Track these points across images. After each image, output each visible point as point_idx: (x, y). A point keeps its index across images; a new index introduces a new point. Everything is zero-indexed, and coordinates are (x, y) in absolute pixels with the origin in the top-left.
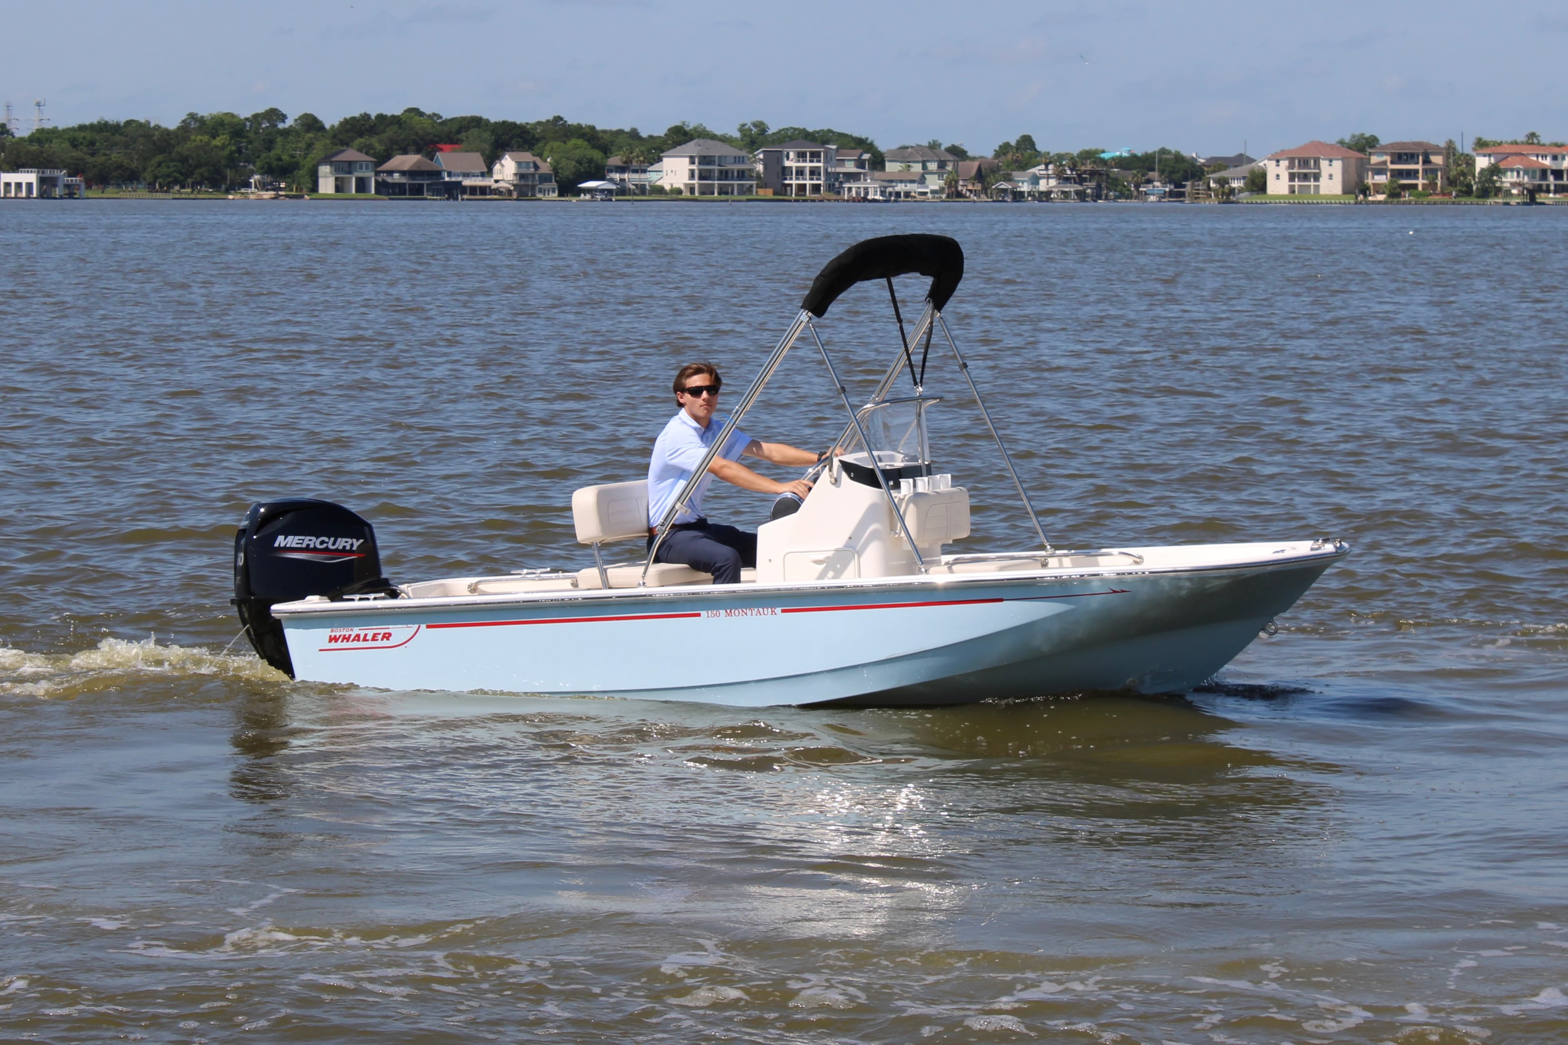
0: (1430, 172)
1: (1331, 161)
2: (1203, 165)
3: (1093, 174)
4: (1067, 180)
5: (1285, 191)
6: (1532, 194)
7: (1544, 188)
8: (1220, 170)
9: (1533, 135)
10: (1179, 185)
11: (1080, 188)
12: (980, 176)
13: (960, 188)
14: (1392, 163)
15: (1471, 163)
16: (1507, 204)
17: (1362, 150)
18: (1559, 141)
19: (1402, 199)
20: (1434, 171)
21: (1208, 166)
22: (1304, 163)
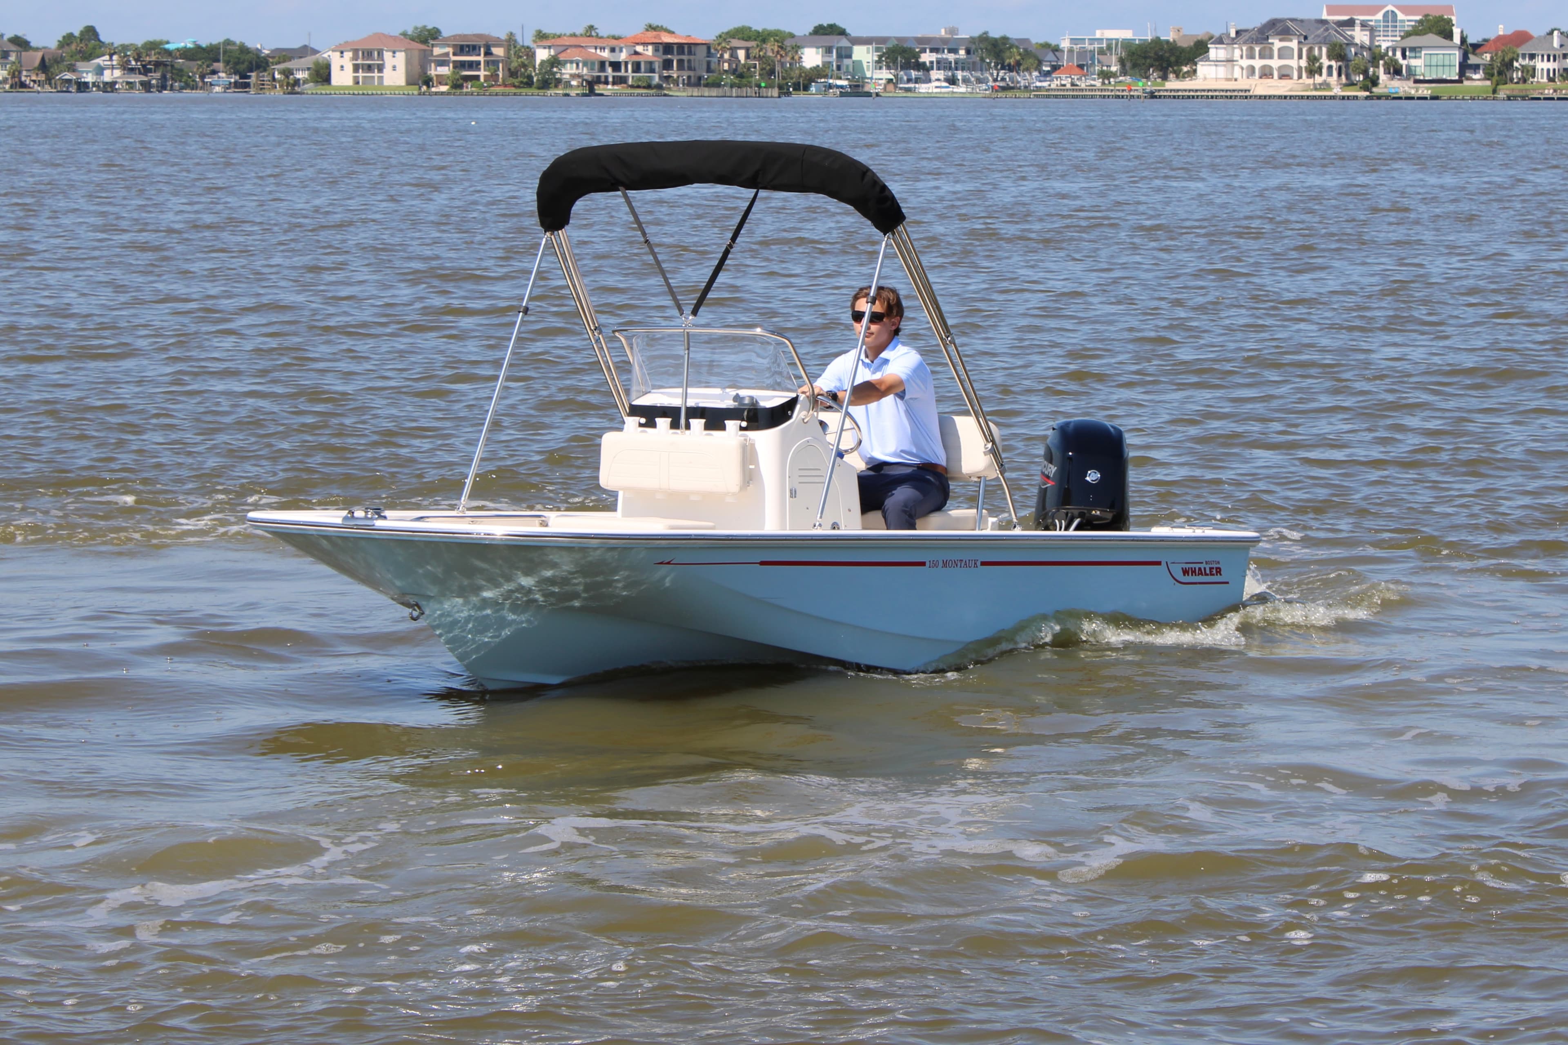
0: (492, 63)
1: (394, 52)
2: (268, 56)
3: (158, 64)
4: (132, 70)
5: (350, 82)
6: (591, 86)
7: (603, 79)
8: (284, 61)
9: (591, 28)
10: (243, 76)
11: (144, 78)
12: (44, 66)
13: (23, 79)
14: (455, 54)
15: (531, 55)
16: (567, 95)
17: (425, 42)
18: (617, 33)
19: (465, 90)
20: (495, 63)
21: (273, 57)
22: (368, 54)
